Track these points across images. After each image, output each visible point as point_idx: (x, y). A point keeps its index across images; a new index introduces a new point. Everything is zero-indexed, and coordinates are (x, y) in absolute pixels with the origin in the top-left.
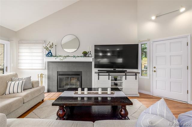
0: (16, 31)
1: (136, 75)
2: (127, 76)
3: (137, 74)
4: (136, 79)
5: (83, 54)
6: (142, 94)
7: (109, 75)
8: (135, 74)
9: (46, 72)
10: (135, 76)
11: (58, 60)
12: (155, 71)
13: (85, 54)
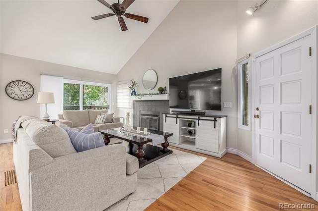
0: (116, 74)
1: (215, 120)
2: (200, 121)
3: (217, 119)
4: (215, 128)
5: (159, 90)
6: (241, 158)
7: (177, 117)
8: (213, 119)
9: (131, 112)
10: (213, 122)
11: (144, 98)
12: (258, 117)
13: (162, 91)
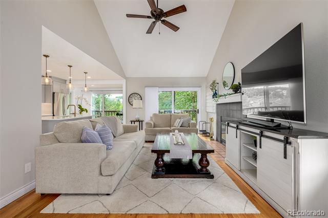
0: (206, 76)
2: (263, 139)
3: (291, 139)
4: (285, 157)
7: (237, 128)
8: (283, 138)
9: (215, 116)
10: (282, 144)
11: (221, 101)
